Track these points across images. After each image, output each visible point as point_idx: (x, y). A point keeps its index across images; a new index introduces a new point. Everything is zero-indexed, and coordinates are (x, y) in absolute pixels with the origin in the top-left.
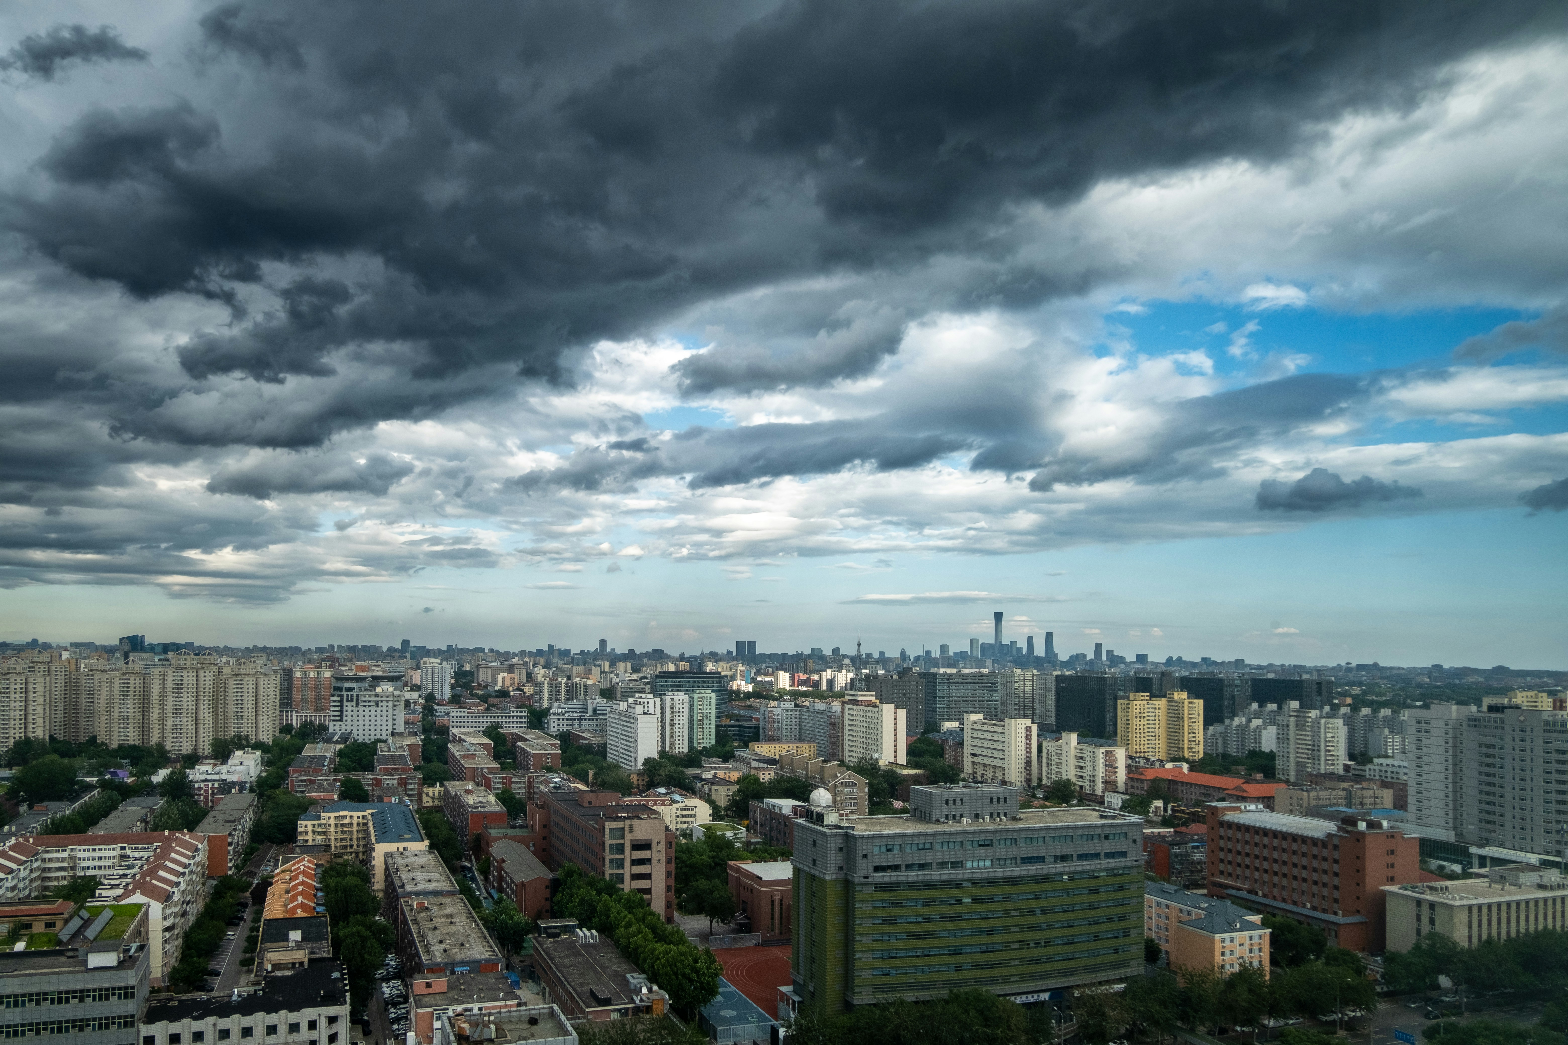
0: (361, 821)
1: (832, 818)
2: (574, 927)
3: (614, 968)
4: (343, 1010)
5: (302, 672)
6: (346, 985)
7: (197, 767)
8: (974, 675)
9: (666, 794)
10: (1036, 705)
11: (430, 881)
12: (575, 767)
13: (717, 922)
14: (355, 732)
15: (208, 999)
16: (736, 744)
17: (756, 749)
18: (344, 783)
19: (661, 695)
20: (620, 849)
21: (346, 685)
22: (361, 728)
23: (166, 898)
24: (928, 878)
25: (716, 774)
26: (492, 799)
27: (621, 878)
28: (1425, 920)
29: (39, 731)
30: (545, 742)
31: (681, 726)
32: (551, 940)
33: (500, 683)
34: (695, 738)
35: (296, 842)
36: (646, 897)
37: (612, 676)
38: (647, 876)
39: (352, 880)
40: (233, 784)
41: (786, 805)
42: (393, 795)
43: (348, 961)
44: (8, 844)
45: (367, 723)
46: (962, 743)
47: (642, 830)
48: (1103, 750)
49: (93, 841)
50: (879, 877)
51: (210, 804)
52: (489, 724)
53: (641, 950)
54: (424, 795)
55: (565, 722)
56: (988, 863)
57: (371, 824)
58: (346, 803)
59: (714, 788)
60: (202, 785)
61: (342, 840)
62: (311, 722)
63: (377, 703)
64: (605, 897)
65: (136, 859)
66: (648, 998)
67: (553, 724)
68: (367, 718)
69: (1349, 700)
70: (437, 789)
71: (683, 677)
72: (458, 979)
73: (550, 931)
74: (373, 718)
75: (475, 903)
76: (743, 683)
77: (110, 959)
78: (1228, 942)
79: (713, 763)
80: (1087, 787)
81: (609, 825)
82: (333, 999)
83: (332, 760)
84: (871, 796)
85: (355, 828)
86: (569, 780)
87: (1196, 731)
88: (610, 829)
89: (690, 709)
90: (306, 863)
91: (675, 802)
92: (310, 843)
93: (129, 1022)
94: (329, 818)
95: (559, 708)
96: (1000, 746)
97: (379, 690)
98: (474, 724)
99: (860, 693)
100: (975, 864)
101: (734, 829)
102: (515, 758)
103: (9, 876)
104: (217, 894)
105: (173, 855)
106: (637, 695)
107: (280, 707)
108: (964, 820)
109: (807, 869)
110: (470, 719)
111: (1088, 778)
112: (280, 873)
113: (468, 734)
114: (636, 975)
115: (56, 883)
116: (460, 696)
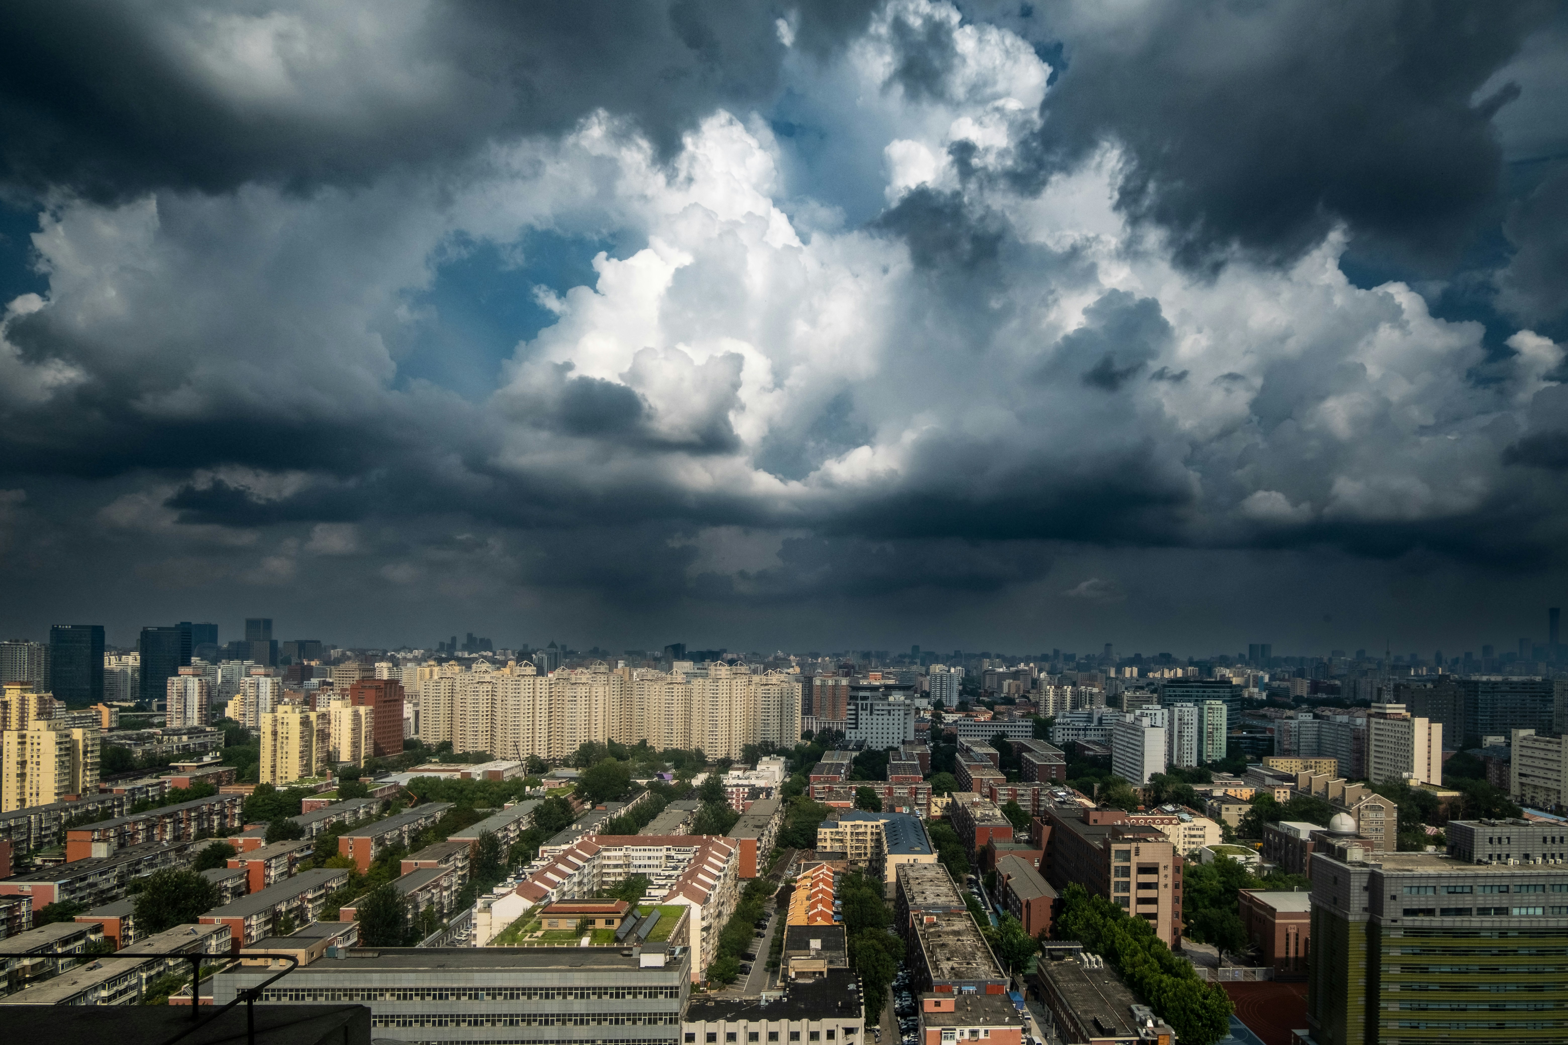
0: (874, 830)
1: (1356, 854)
2: (1078, 950)
3: (1119, 996)
4: (859, 1023)
5: (821, 680)
6: (861, 997)
7: (730, 772)
8: (1524, 683)
9: (1173, 813)
11: (938, 895)
12: (1080, 780)
13: (1227, 953)
14: (869, 740)
15: (740, 1002)
16: (1248, 757)
17: (1271, 764)
18: (859, 791)
19: (1169, 705)
20: (1126, 872)
21: (861, 694)
22: (874, 735)
23: (704, 900)
24: (1466, 924)
25: (1226, 790)
26: (998, 812)
27: (1126, 902)
29: (600, 737)
30: (1050, 753)
31: (1189, 739)
32: (1056, 962)
33: (1005, 690)
34: (1204, 751)
35: (816, 848)
36: (1152, 922)
37: (1118, 682)
38: (1154, 901)
39: (867, 891)
40: (762, 789)
41: (1304, 829)
42: (904, 805)
43: (863, 972)
44: (576, 842)
45: (880, 731)
46: (1508, 761)
47: (1149, 853)
49: (644, 842)
50: (1409, 921)
51: (741, 807)
52: (995, 733)
53: (1147, 980)
54: (933, 805)
55: (1070, 732)
56: (1539, 911)
57: (883, 834)
58: (861, 812)
59: (1224, 806)
60: (734, 789)
61: (857, 848)
62: (829, 729)
63: (889, 711)
64: (1110, 922)
65: (679, 861)
66: (1153, 1032)
67: (1058, 734)
68: (880, 726)
70: (946, 800)
71: (1192, 687)
72: (965, 998)
73: (1054, 953)
74: (885, 726)
75: (982, 920)
76: (1256, 690)
77: (657, 960)
79: (1223, 778)
81: (1115, 847)
82: (849, 1011)
83: (849, 767)
84: (1399, 820)
85: (869, 837)
86: (1074, 794)
88: (1116, 851)
89: (1199, 720)
90: (825, 870)
91: (1183, 821)
92: (828, 850)
93: (673, 1019)
94: (846, 826)
95: (1064, 717)
96: (1554, 766)
97: (891, 699)
98: (980, 733)
99: (1388, 706)
100: (1524, 911)
101: (1245, 852)
102: (1020, 768)
103: (577, 872)
104: (747, 896)
105: (710, 859)
106: (1144, 706)
107: (803, 714)
108: (1511, 861)
109: (1327, 907)
110: (977, 728)
112: (802, 879)
113: (975, 743)
114: (1140, 1006)
115: (613, 879)
116: (967, 703)
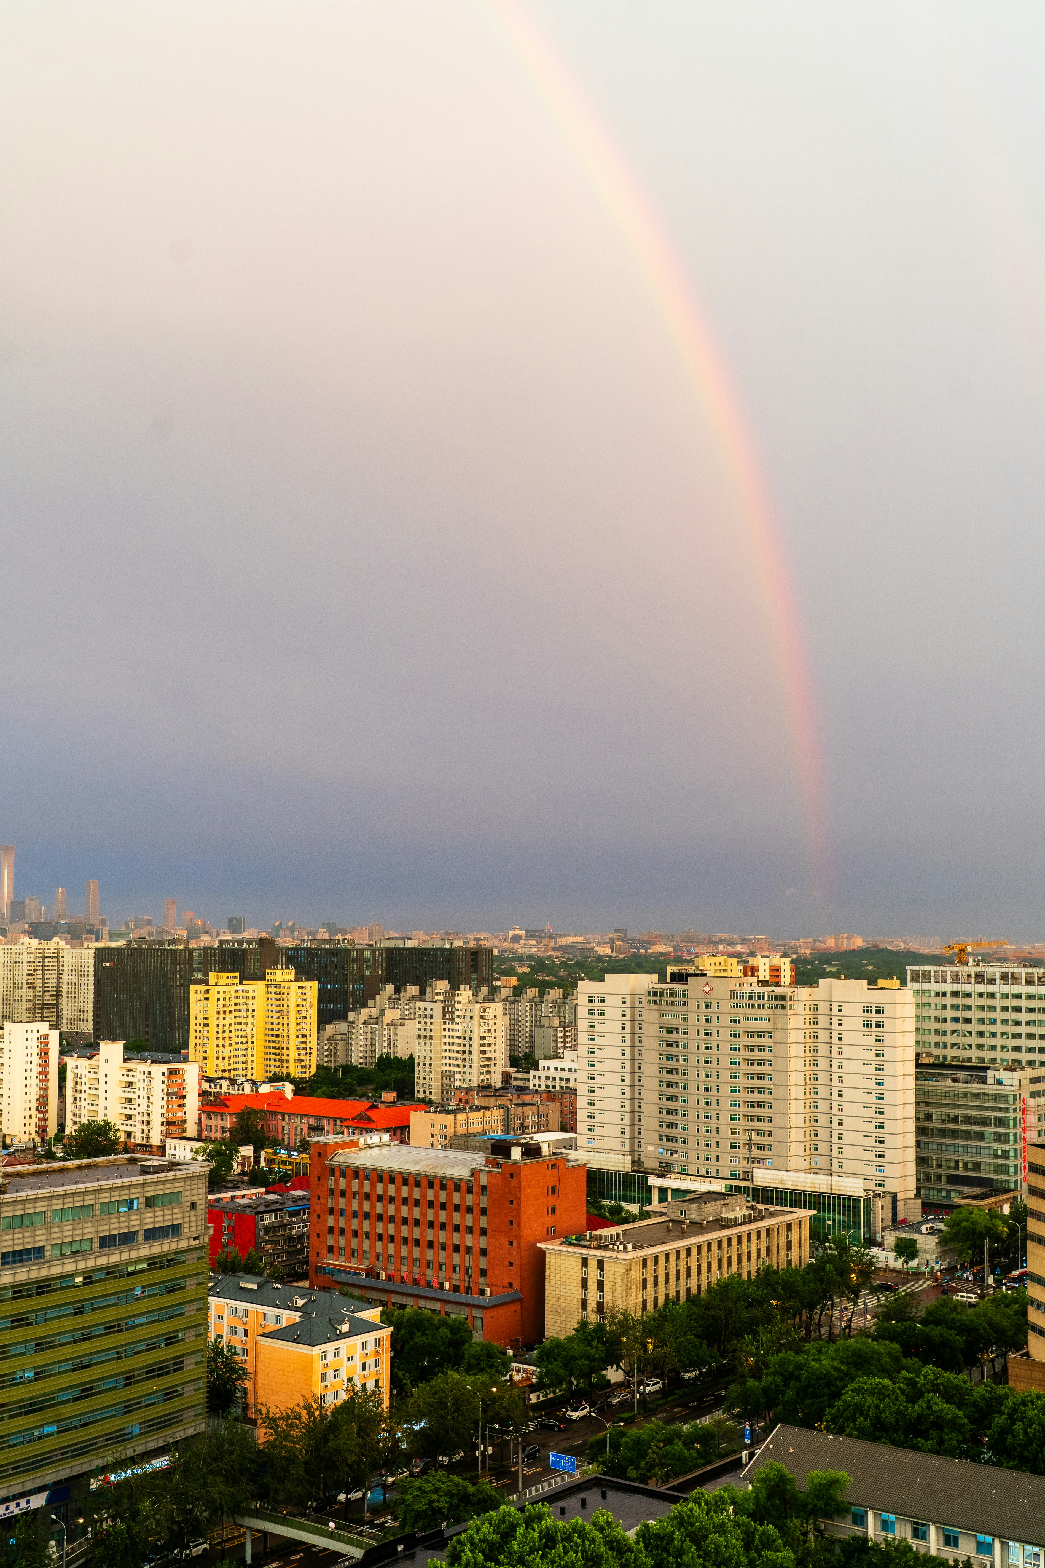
10: (65, 1003)
28: (592, 1286)
48: (164, 1068)
69: (514, 981)
78: (331, 1356)
80: (138, 1134)
87: (307, 1033)
111: (139, 1118)
